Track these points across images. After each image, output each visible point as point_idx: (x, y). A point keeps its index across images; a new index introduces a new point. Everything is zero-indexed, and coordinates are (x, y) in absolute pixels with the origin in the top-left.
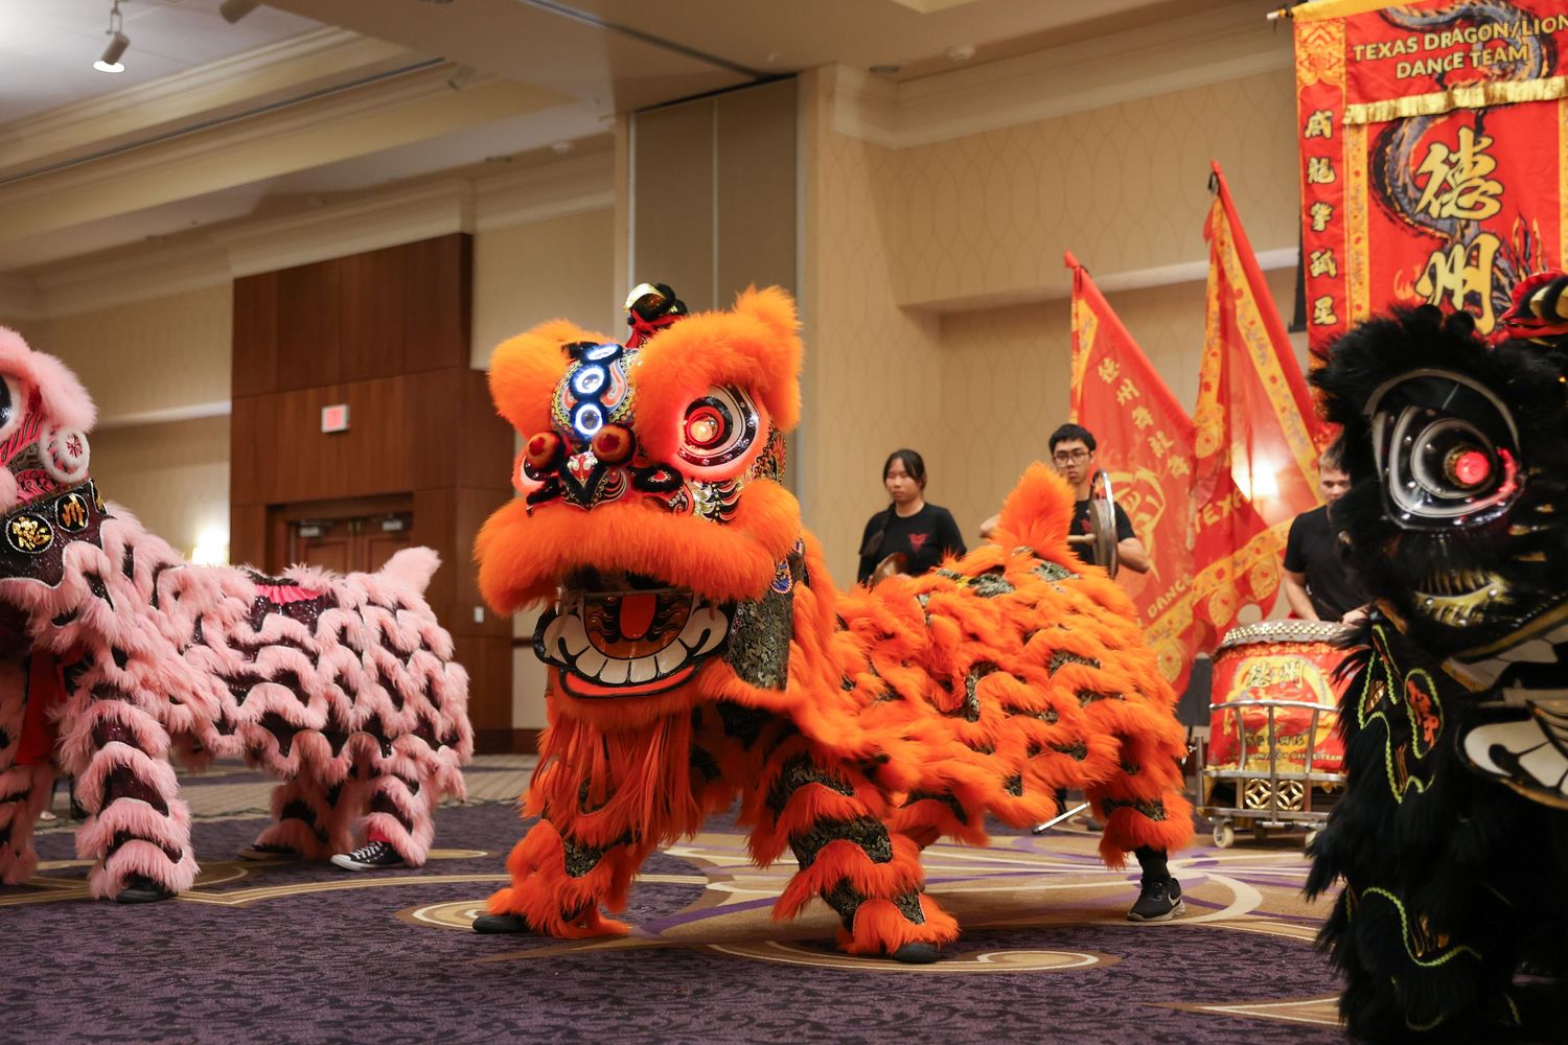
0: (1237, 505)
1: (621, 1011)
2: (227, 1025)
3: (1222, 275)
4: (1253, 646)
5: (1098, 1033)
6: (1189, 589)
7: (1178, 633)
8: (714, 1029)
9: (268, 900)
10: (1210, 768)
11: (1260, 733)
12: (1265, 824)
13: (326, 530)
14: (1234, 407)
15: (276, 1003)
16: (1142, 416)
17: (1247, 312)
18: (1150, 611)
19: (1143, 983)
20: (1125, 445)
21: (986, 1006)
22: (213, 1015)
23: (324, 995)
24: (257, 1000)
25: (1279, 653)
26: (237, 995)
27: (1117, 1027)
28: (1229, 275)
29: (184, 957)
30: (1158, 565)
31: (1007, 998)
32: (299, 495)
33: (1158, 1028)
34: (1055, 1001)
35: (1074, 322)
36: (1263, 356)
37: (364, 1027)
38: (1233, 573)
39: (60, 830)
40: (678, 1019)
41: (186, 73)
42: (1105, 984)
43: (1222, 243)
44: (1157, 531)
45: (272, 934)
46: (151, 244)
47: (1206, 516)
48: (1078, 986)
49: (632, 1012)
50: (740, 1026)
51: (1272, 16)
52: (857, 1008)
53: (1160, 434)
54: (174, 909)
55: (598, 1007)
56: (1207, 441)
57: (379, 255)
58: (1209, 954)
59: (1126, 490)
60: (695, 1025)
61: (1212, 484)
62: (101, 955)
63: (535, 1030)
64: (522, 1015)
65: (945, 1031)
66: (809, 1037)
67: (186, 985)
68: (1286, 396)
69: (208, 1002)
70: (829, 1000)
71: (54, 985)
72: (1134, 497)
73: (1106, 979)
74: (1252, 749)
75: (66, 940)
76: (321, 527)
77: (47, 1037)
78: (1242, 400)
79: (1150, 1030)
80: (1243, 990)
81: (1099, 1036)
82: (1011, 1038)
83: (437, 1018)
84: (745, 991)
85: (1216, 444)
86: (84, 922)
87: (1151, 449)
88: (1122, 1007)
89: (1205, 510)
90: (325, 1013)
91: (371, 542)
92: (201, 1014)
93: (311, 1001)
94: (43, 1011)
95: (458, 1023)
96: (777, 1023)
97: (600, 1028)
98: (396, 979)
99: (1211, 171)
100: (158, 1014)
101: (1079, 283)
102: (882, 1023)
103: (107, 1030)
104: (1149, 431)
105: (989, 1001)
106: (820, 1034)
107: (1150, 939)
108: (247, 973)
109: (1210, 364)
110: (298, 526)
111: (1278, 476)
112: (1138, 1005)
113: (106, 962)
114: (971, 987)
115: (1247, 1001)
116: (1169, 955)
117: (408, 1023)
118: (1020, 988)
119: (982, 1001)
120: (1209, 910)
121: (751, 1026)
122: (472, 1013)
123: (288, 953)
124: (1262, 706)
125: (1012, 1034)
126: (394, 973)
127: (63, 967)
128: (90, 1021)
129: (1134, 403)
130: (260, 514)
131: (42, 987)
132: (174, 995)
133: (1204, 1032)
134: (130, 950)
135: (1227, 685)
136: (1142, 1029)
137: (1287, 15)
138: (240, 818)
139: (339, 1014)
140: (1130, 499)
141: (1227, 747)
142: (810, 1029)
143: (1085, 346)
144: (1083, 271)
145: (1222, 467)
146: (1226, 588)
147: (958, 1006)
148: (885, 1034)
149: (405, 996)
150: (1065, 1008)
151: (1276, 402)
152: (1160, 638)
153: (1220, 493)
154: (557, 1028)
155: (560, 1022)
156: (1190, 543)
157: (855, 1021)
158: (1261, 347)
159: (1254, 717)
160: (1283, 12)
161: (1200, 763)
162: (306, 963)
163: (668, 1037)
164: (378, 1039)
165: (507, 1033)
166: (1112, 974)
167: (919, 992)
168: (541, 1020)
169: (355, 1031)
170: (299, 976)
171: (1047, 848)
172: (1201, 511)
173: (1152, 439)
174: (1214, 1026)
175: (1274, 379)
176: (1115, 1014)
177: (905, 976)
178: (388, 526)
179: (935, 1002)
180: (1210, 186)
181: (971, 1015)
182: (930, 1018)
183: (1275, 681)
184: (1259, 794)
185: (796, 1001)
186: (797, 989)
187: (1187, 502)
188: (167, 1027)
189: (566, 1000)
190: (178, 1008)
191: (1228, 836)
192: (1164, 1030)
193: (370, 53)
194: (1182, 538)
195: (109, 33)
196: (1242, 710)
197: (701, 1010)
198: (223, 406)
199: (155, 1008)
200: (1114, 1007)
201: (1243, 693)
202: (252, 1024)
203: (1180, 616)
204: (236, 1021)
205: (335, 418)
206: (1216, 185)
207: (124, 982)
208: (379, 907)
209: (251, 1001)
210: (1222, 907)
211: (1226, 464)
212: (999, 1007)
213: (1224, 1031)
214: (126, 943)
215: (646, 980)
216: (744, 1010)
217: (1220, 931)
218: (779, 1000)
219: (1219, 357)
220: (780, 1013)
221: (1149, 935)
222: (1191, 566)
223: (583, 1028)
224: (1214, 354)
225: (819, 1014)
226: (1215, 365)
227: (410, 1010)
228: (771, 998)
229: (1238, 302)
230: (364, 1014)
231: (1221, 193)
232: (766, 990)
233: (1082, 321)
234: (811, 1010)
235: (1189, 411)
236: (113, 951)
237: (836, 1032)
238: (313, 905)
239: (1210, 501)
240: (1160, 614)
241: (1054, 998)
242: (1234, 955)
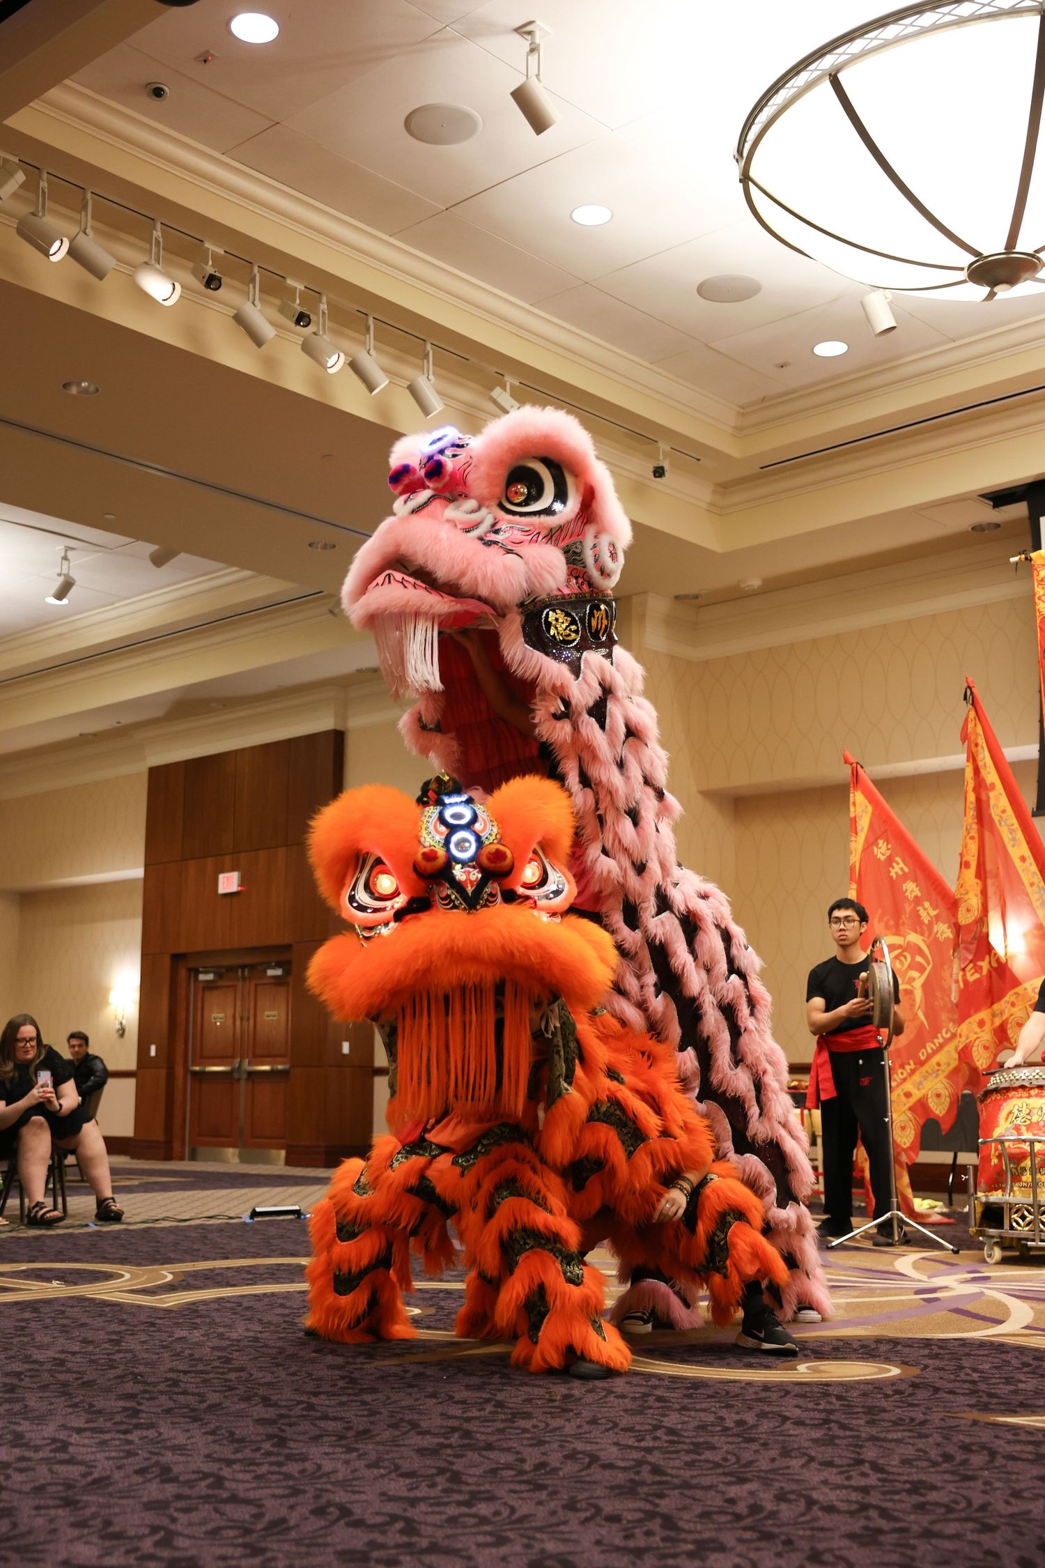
0: (995, 964)
1: (505, 1413)
2: (182, 1420)
3: (977, 771)
4: (1015, 1089)
5: (911, 1441)
6: (954, 1036)
7: (946, 1073)
8: (586, 1433)
9: (194, 1303)
10: (980, 1194)
11: (1023, 1165)
12: (1029, 1243)
13: (219, 976)
14: (990, 882)
15: (218, 1401)
16: (911, 889)
17: (999, 801)
18: (920, 1054)
19: (941, 1394)
20: (897, 913)
21: (812, 1414)
22: (168, 1411)
23: (256, 1394)
24: (202, 1398)
25: (1037, 1096)
26: (185, 1393)
27: (926, 1436)
28: (983, 772)
29: (135, 1356)
30: (926, 1015)
31: (829, 1407)
32: (200, 948)
33: (961, 1437)
34: (870, 1410)
35: (852, 809)
36: (1014, 839)
37: (295, 1424)
38: (992, 1024)
39: (14, 1234)
40: (555, 1423)
41: (116, 605)
42: (910, 1395)
43: (977, 745)
44: (924, 986)
45: (203, 1335)
46: (84, 740)
47: (968, 974)
48: (887, 1396)
49: (514, 1415)
50: (607, 1430)
51: (1014, 559)
52: (702, 1414)
53: (927, 904)
54: (119, 1311)
55: (484, 1409)
56: (968, 910)
57: (266, 748)
58: (996, 1368)
59: (899, 951)
60: (569, 1428)
61: (973, 947)
62: (69, 1353)
63: (436, 1431)
64: (423, 1417)
65: (781, 1438)
66: (666, 1442)
67: (142, 1382)
68: (1034, 873)
69: (163, 1398)
70: (677, 1406)
71: (37, 1379)
72: (905, 957)
73: (910, 1390)
74: (1016, 1178)
75: (38, 1338)
76: (215, 973)
77: (40, 1427)
78: (997, 876)
79: (955, 1439)
80: (1029, 1402)
81: (913, 1445)
82: (837, 1445)
83: (353, 1418)
84: (605, 1397)
85: (975, 914)
86: (49, 1321)
87: (919, 916)
88: (928, 1417)
89: (968, 969)
90: (259, 1411)
91: (256, 985)
92: (159, 1410)
93: (246, 1399)
94: (32, 1403)
95: (372, 1423)
96: (638, 1427)
97: (489, 1430)
98: (313, 1380)
99: (966, 685)
100: (125, 1409)
101: (856, 776)
102: (727, 1429)
103: (86, 1422)
104: (918, 901)
105: (814, 1410)
106: (676, 1439)
107: (942, 1351)
108: (190, 1372)
109: (969, 846)
110: (197, 972)
111: (1025, 935)
112: (941, 1415)
113: (73, 1359)
114: (796, 1396)
115: (1034, 1413)
116: (961, 1368)
117: (330, 1422)
118: (839, 1398)
119: (807, 1410)
120: (990, 1324)
121: (616, 1430)
122: (381, 1413)
123: (221, 1354)
124: (1024, 1141)
125: (837, 1441)
126: (310, 1375)
127: (41, 1363)
128: (71, 1414)
129: (905, 877)
130: (166, 962)
131: (27, 1382)
132: (134, 1391)
133: (1001, 1442)
134: (91, 1348)
135: (993, 1123)
136: (948, 1439)
137: (1026, 559)
138: (157, 1225)
139: (270, 1413)
140: (902, 958)
141: (995, 1176)
142: (666, 1434)
143: (862, 830)
144: (859, 767)
145: (981, 931)
146: (986, 1036)
147: (787, 1414)
148: (730, 1439)
149: (323, 1397)
150: (878, 1417)
151: (1026, 879)
152: (930, 1078)
153: (978, 956)
154: (454, 1430)
155: (456, 1423)
156: (954, 997)
157: (702, 1427)
158: (1012, 831)
159: (1018, 1151)
160: (1023, 556)
161: (972, 1190)
162: (236, 1364)
163: (548, 1439)
164: (308, 1436)
165: (412, 1433)
166: (914, 1385)
167: (752, 1400)
168: (438, 1421)
169: (287, 1428)
170: (232, 1376)
171: (841, 1262)
172: (963, 970)
173: (919, 908)
174: (1010, 1437)
175: (1023, 859)
176: (923, 1423)
177: (737, 1384)
178: (270, 972)
179: (768, 1409)
180: (965, 698)
181: (800, 1423)
182: (766, 1425)
183: (1035, 1119)
184: (1023, 1217)
185: (650, 1408)
186: (650, 1395)
187: (952, 961)
188: (135, 1421)
189: (457, 1402)
190: (139, 1404)
191: (997, 1253)
192: (967, 1440)
193: (264, 588)
194: (947, 992)
195: (59, 575)
196: (1007, 1144)
197: (571, 1414)
198: (139, 872)
199: (121, 1403)
200: (920, 1417)
201: (1007, 1129)
202: (201, 1420)
203: (948, 1058)
204: (189, 1417)
205: (229, 883)
206: (970, 696)
207: (91, 1378)
208: (287, 1311)
209: (197, 1398)
210: (1000, 1322)
211: (984, 930)
212: (823, 1415)
213: (1019, 1442)
214: (86, 1341)
215: (521, 1385)
216: (607, 1414)
217: (1002, 1345)
218: (634, 1405)
219: (977, 840)
220: (638, 1418)
221: (941, 1348)
222: (956, 1016)
223: (475, 1429)
224: (972, 838)
225: (672, 1420)
226: (973, 847)
227: (330, 1410)
228: (627, 1403)
229: (991, 794)
230: (291, 1413)
231: (974, 704)
232: (623, 1396)
233: (859, 810)
234: (665, 1416)
235: (952, 886)
236: (77, 1349)
237: (688, 1437)
238: (232, 1309)
239: (971, 961)
240: (929, 1057)
241: (869, 1407)
242: (1018, 1368)
